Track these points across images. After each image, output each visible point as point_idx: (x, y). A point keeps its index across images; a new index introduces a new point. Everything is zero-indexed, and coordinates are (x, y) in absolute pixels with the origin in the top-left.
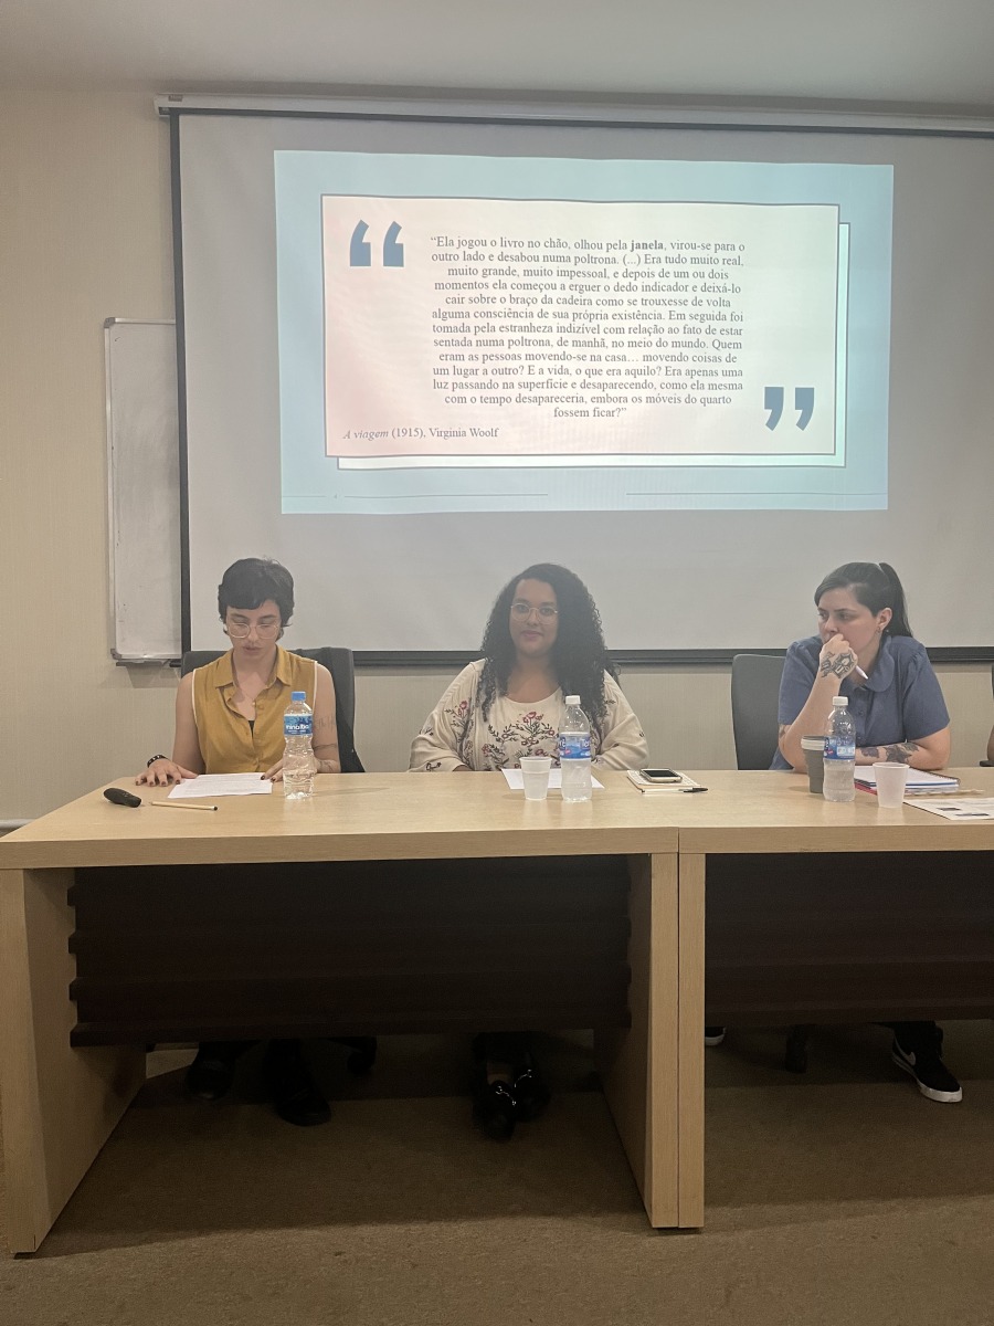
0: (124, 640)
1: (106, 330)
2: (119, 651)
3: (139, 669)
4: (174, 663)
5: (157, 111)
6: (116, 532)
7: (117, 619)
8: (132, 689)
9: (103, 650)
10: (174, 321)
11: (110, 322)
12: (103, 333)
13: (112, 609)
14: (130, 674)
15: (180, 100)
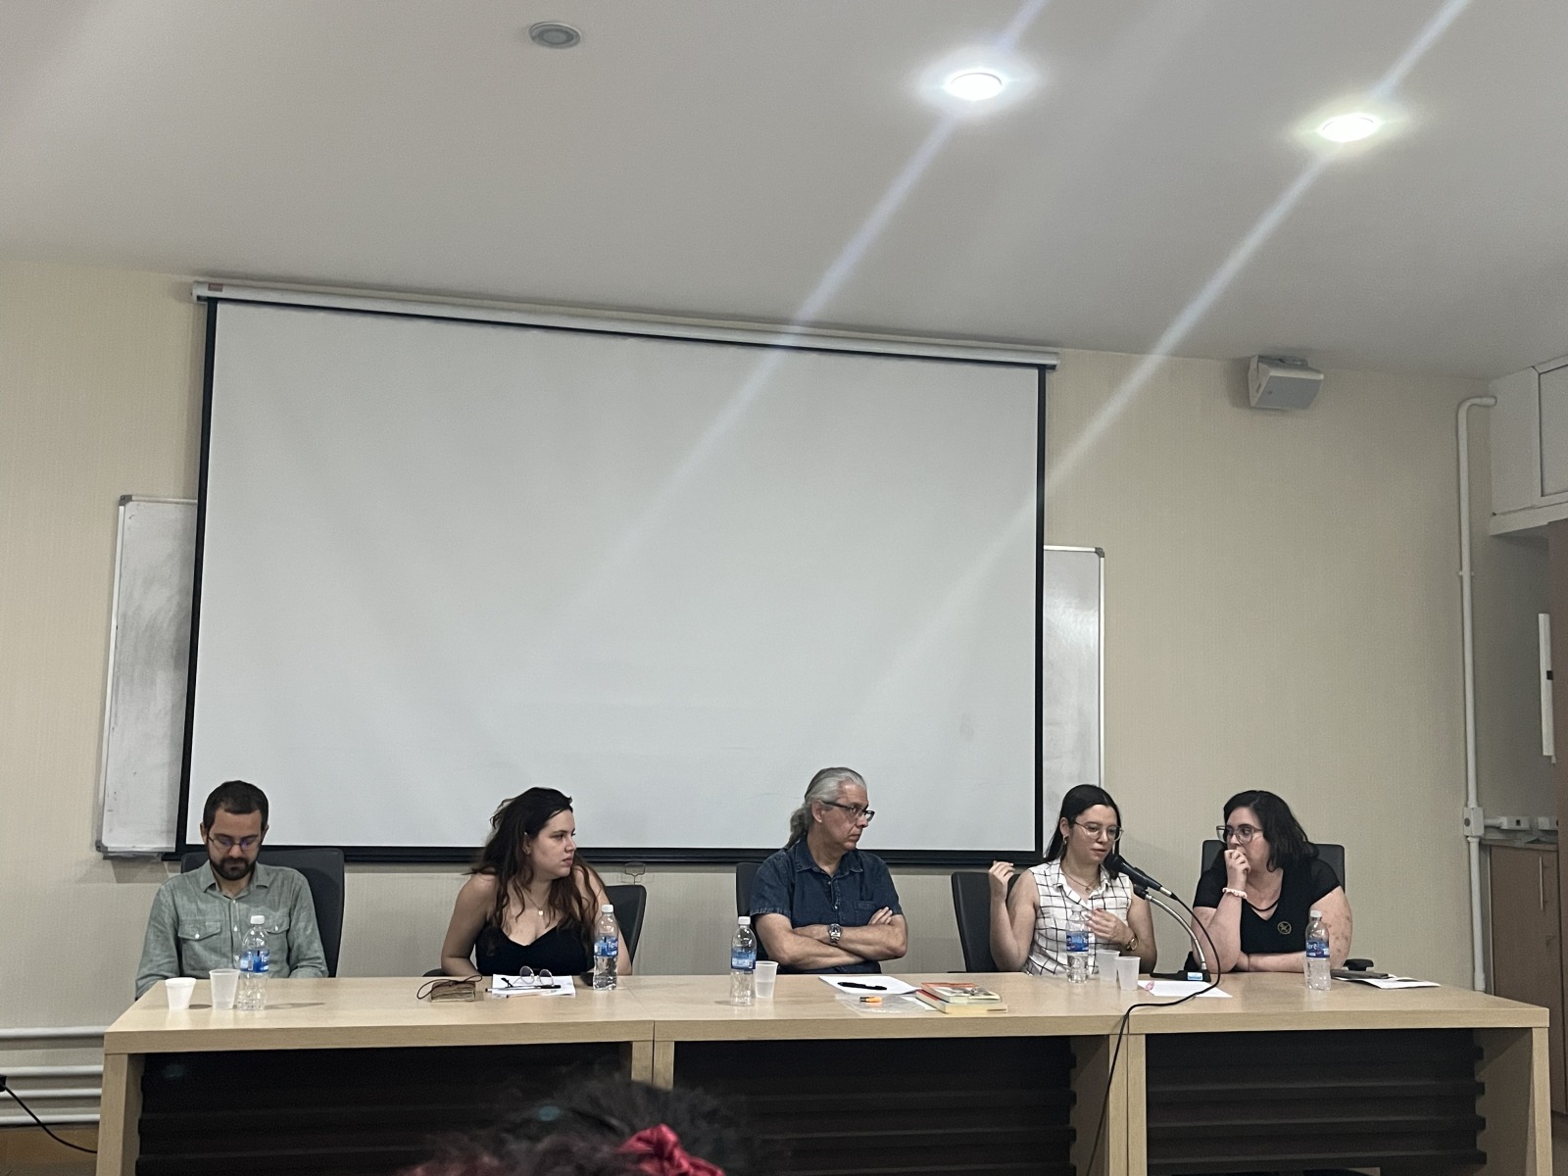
0: (111, 830)
1: (122, 508)
2: (105, 842)
3: (126, 862)
4: (166, 857)
5: (195, 299)
6: (113, 715)
7: (106, 809)
8: (116, 885)
9: (88, 840)
10: (196, 501)
11: (125, 500)
12: (118, 510)
13: (101, 795)
14: (114, 867)
15: (221, 290)
